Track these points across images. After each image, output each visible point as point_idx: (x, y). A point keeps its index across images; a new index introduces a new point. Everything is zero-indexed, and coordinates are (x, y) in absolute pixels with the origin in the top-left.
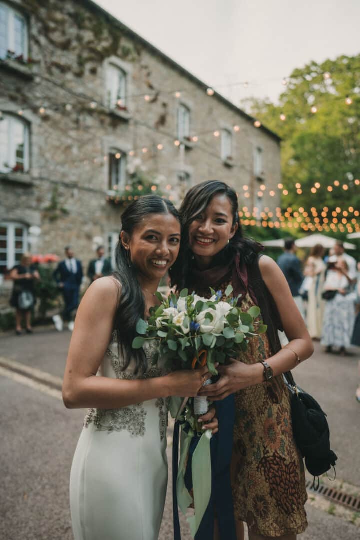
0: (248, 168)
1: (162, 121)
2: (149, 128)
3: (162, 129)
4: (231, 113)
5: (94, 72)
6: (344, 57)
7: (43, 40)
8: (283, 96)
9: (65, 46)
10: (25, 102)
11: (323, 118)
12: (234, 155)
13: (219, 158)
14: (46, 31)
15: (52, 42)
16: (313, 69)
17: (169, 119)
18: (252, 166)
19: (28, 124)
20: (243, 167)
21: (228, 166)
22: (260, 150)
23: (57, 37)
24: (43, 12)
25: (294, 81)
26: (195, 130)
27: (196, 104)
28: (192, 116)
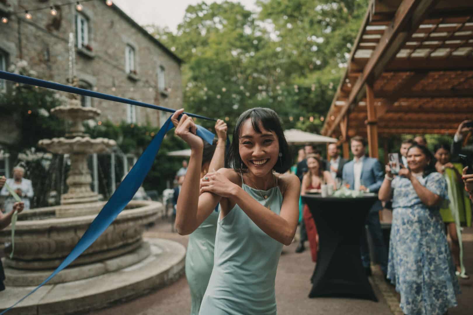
0: (153, 84)
1: (56, 23)
2: (38, 28)
3: (55, 33)
4: (133, 30)
8: (180, 27)
11: (214, 46)
12: (138, 70)
13: (123, 71)
16: (204, 7)
17: (64, 23)
18: (156, 82)
20: (147, 82)
21: (132, 80)
22: (162, 68)
25: (189, 15)
26: (95, 40)
27: (96, 14)
28: (92, 25)
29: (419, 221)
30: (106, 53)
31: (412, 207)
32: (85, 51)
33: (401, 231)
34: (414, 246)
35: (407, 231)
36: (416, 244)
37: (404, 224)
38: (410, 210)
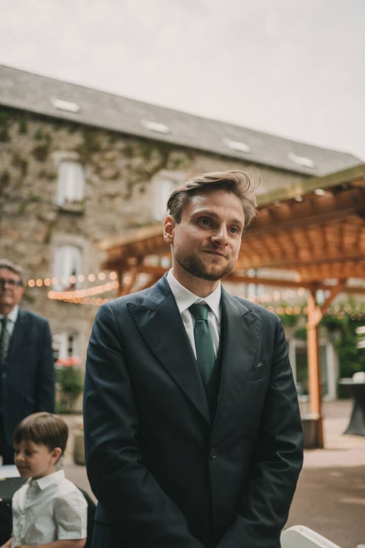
5: (142, 190)
7: (95, 179)
9: (116, 177)
10: (78, 231)
14: (98, 170)
15: (103, 178)
19: (80, 248)
23: (108, 172)
24: (96, 157)
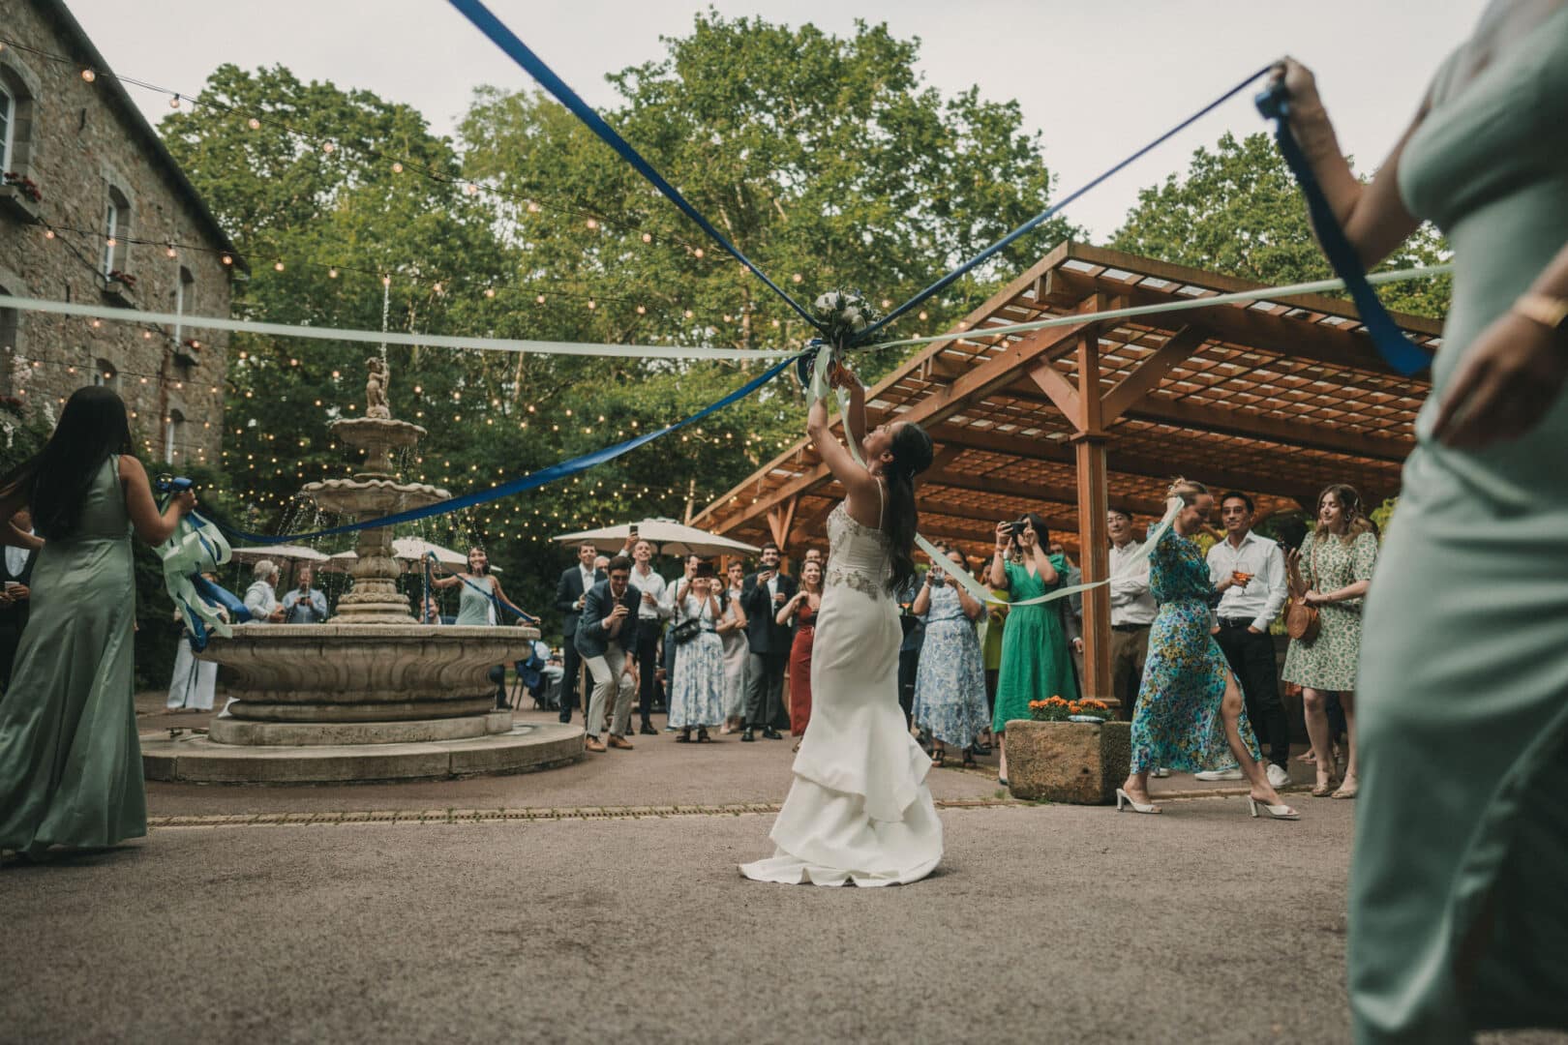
6: (367, 97)
12: (128, 269)
22: (186, 277)
26: (38, 165)
27: (46, 85)
28: (35, 119)
29: (962, 634)
30: (59, 208)
31: (954, 618)
32: (21, 200)
33: (942, 648)
34: (956, 662)
35: (948, 646)
36: (958, 660)
37: (946, 638)
38: (952, 623)
